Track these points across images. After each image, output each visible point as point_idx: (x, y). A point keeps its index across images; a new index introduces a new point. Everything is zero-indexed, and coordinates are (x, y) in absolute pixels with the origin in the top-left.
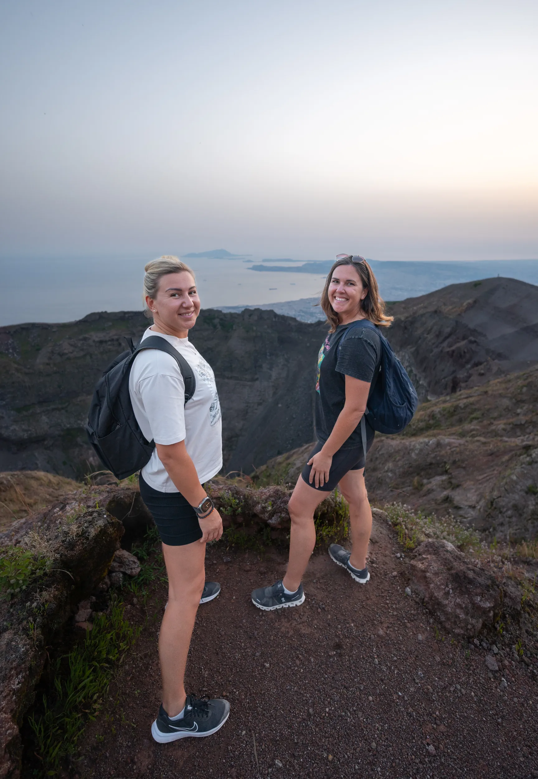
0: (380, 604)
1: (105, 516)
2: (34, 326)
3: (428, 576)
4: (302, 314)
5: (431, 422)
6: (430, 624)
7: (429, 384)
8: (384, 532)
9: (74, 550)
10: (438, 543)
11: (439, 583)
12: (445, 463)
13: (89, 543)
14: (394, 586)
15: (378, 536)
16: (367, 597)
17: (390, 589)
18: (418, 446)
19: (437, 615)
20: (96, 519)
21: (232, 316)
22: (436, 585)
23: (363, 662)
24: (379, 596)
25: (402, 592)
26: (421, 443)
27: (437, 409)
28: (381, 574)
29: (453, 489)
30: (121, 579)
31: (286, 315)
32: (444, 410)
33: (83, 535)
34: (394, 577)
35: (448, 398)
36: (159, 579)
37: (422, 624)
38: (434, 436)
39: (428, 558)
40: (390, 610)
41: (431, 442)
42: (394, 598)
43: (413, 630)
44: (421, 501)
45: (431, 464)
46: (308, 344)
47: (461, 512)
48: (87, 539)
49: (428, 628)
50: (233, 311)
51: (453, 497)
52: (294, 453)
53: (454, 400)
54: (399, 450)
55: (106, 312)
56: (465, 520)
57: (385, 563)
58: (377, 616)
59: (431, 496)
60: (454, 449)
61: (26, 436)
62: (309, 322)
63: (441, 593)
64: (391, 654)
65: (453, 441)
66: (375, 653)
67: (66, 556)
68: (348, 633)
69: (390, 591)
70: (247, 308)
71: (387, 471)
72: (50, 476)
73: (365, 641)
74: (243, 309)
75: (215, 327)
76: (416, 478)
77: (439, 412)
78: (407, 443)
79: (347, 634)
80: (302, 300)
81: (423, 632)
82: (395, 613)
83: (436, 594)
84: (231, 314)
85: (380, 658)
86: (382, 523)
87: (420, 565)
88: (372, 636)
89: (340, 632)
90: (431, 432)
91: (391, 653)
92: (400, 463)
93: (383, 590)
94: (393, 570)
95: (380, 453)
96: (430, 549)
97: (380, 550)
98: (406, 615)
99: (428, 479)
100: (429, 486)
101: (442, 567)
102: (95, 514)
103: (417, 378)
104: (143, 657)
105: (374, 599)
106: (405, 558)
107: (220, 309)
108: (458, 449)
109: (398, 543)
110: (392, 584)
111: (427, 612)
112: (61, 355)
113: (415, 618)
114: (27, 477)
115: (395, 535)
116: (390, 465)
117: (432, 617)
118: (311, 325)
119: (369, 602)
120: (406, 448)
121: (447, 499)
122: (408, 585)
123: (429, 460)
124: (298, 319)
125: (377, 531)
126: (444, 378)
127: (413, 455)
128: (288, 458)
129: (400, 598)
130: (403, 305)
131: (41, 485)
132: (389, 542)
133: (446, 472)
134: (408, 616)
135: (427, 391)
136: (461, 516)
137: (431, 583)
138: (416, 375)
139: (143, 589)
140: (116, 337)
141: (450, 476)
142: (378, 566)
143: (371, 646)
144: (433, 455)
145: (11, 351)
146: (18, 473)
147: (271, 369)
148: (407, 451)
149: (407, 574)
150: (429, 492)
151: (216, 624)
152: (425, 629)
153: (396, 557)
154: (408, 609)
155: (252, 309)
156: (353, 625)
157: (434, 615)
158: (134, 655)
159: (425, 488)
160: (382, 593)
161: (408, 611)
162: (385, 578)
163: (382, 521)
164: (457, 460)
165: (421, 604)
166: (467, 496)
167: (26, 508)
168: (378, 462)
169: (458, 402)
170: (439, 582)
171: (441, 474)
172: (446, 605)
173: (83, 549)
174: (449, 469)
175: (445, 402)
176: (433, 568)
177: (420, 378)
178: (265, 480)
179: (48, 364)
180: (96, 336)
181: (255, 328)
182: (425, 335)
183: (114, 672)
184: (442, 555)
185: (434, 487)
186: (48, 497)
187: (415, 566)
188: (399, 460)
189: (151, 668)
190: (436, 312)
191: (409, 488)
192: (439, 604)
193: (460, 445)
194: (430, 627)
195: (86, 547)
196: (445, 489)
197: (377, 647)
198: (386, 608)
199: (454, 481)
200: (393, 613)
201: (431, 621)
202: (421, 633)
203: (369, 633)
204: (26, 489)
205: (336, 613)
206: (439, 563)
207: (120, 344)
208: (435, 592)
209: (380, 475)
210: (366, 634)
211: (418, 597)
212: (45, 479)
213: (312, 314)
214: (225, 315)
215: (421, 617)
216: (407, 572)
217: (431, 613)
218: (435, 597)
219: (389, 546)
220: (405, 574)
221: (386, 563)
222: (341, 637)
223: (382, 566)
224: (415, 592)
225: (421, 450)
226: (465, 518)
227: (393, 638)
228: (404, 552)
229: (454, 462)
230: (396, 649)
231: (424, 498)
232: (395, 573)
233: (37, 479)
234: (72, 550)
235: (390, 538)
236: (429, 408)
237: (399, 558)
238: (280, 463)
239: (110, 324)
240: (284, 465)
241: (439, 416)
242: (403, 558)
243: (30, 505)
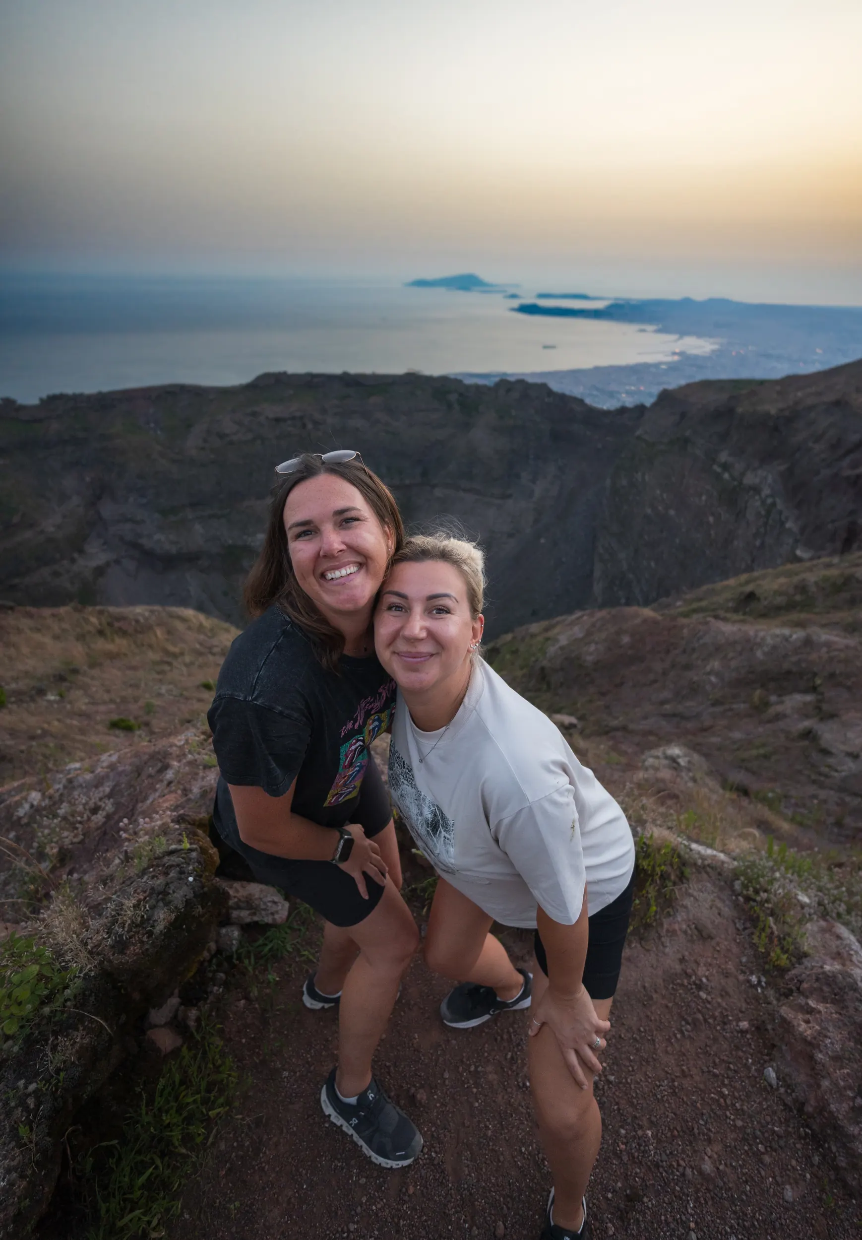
0: (709, 1094)
1: (191, 879)
2: (183, 389)
3: (819, 1060)
4: (595, 393)
5: (798, 598)
6: (812, 1165)
7: (803, 530)
8: (727, 911)
9: (125, 954)
10: (844, 978)
11: (842, 1083)
12: (815, 675)
13: (153, 943)
14: (740, 1054)
15: (713, 922)
16: (683, 1071)
17: (731, 1060)
18: (769, 641)
19: (829, 1148)
20: (172, 887)
21: (479, 390)
22: (836, 1084)
23: (665, 1234)
24: (709, 1072)
25: (756, 1074)
26: (777, 636)
27: (811, 578)
28: (715, 1018)
29: (822, 719)
30: (234, 942)
31: (567, 393)
32: (826, 579)
33: (144, 924)
34: (743, 1032)
35: (836, 560)
36: (298, 951)
37: (794, 1162)
38: (801, 625)
39: (820, 1012)
40: (728, 1113)
41: (794, 636)
42: (738, 1085)
43: (774, 1172)
44: (761, 730)
45: (789, 672)
46: (600, 446)
47: (831, 761)
48: (150, 934)
49: (808, 1176)
50: (481, 382)
51: (819, 733)
52: (558, 623)
53: (847, 564)
54: (735, 642)
55: (285, 373)
56: (836, 774)
57: (724, 993)
58: (701, 1122)
59: (781, 724)
60: (836, 653)
61: (174, 550)
62: (605, 408)
63: (845, 1107)
64: (726, 1224)
65: (836, 639)
66: (692, 1215)
67: (110, 961)
68: (638, 1150)
69: (732, 1066)
70: (504, 378)
71: (709, 673)
72: (202, 617)
73: (673, 1179)
74: (497, 379)
75: (450, 406)
76: (758, 692)
77: (816, 583)
78: (752, 633)
79: (636, 1154)
80: (597, 369)
81: (797, 1183)
82: (739, 1123)
83: (833, 1107)
84: (477, 387)
85: (702, 1230)
86: (721, 889)
87: (804, 1028)
88: (689, 1171)
89: (623, 1147)
90: (795, 616)
91: (723, 1219)
92: (733, 664)
93: (717, 1060)
94: (740, 1015)
95: (701, 642)
96: (825, 989)
97: (716, 959)
98: (763, 1133)
99: (780, 696)
100: (779, 708)
101: (852, 1044)
102: (173, 874)
103: (783, 518)
104: (253, 1126)
105: (697, 1078)
106: (766, 988)
107: (459, 378)
108: (842, 655)
109: (753, 946)
110: (737, 1048)
111: (807, 1134)
112: (221, 436)
113: (782, 1143)
114: (171, 616)
115: (748, 925)
116: (716, 664)
117: (817, 1149)
118: (607, 413)
119: (686, 1083)
120: (748, 641)
121: (808, 734)
122: (771, 1060)
123: (786, 666)
124: (588, 401)
125: (711, 908)
126: (833, 521)
127: (759, 654)
128: (547, 630)
129: (753, 1086)
130: (778, 388)
131: (189, 628)
132: (735, 940)
133: (814, 689)
134: (766, 1135)
135: (796, 541)
136: (829, 766)
137: (823, 1077)
138: (780, 513)
139: (269, 966)
140: (298, 414)
141: (820, 697)
142: (709, 998)
143: (684, 1194)
144: (794, 659)
145: (152, 425)
146: (157, 608)
147: (534, 481)
148: (749, 645)
149: (771, 1032)
150: (778, 717)
151: (389, 1073)
152: (800, 1175)
153: (749, 981)
154: (768, 1119)
155: (512, 379)
156: (649, 1133)
157: (822, 1146)
158: (237, 1119)
159: (772, 711)
160: (715, 1065)
161: (768, 1123)
162: (724, 1029)
163: (722, 883)
164: (838, 672)
165: (795, 1112)
166: (845, 735)
167: (169, 660)
168: (695, 656)
169: (853, 570)
170: (843, 1080)
171: (805, 691)
172: (854, 1136)
173: (143, 953)
174: (820, 685)
175: (828, 566)
176: (832, 1043)
177: (787, 518)
178: (508, 657)
179: (203, 449)
180: (271, 410)
181: (513, 413)
182: (810, 444)
183: (197, 1157)
184: (851, 1011)
185: (789, 712)
186: (198, 646)
187: (789, 1023)
188: (732, 658)
189: (265, 1153)
190: (837, 403)
191: (742, 706)
192: (837, 1128)
193: (847, 647)
194: (812, 1174)
195: (147, 950)
196: (807, 716)
197: (697, 1200)
198: (719, 1105)
199: (825, 707)
200: (733, 1120)
201: (816, 1159)
202: (790, 1184)
203: (682, 1162)
204: (169, 632)
205: (618, 1097)
206: (845, 1033)
207: (304, 426)
208: (831, 1101)
209: (695, 678)
210: (675, 1164)
211: (791, 1094)
212: (194, 620)
213: (612, 395)
214: (468, 387)
215: (794, 1144)
216: (769, 1027)
217: (817, 1140)
218: (831, 1112)
219: (735, 950)
220: (766, 1030)
221: (727, 993)
222: (625, 1158)
223: (720, 1000)
224: (784, 1080)
225: (774, 648)
226: (836, 771)
227: (731, 1185)
228: (765, 972)
229: (832, 675)
230: (735, 1212)
231: (768, 726)
232: (744, 1025)
233: (184, 620)
234: (122, 952)
235: (738, 930)
236: (797, 574)
237: (754, 987)
238: (533, 636)
239: (291, 392)
240: (540, 639)
241: (813, 589)
242: (762, 987)
243: (175, 656)
